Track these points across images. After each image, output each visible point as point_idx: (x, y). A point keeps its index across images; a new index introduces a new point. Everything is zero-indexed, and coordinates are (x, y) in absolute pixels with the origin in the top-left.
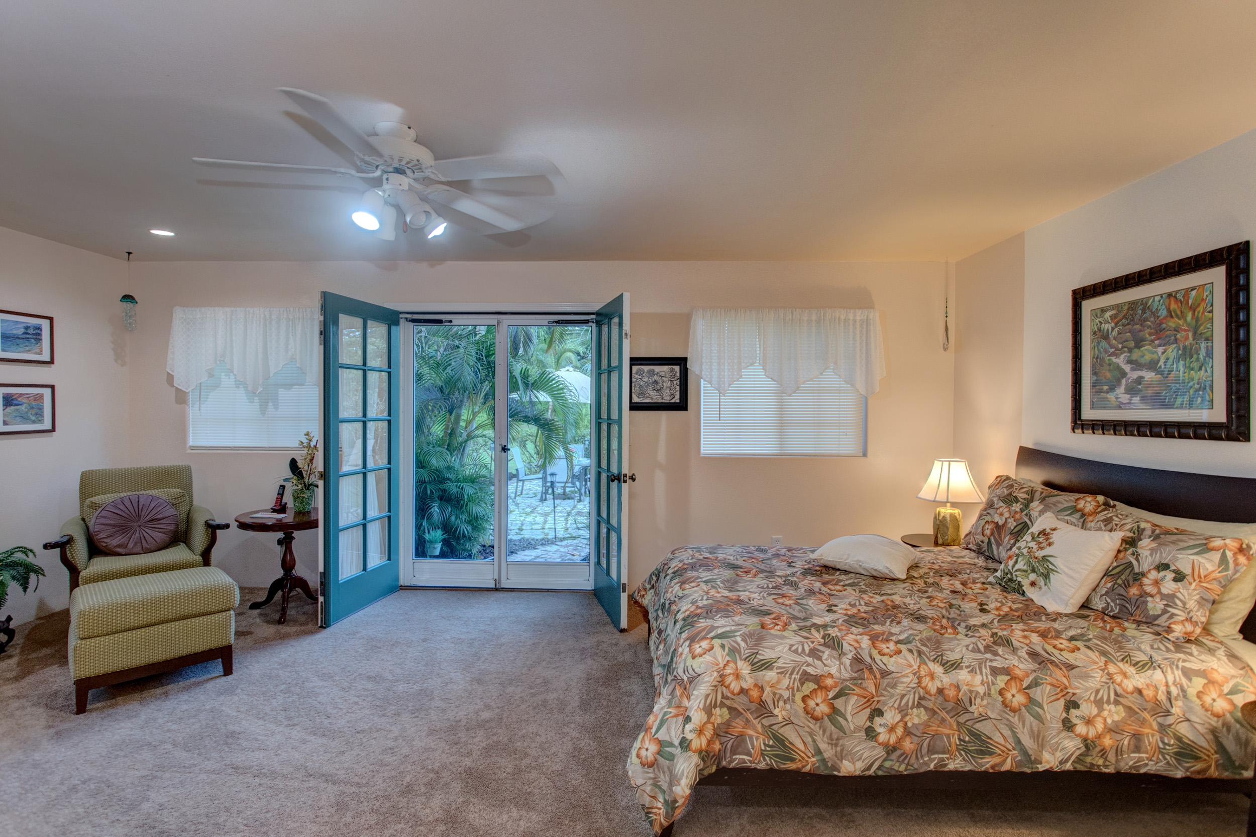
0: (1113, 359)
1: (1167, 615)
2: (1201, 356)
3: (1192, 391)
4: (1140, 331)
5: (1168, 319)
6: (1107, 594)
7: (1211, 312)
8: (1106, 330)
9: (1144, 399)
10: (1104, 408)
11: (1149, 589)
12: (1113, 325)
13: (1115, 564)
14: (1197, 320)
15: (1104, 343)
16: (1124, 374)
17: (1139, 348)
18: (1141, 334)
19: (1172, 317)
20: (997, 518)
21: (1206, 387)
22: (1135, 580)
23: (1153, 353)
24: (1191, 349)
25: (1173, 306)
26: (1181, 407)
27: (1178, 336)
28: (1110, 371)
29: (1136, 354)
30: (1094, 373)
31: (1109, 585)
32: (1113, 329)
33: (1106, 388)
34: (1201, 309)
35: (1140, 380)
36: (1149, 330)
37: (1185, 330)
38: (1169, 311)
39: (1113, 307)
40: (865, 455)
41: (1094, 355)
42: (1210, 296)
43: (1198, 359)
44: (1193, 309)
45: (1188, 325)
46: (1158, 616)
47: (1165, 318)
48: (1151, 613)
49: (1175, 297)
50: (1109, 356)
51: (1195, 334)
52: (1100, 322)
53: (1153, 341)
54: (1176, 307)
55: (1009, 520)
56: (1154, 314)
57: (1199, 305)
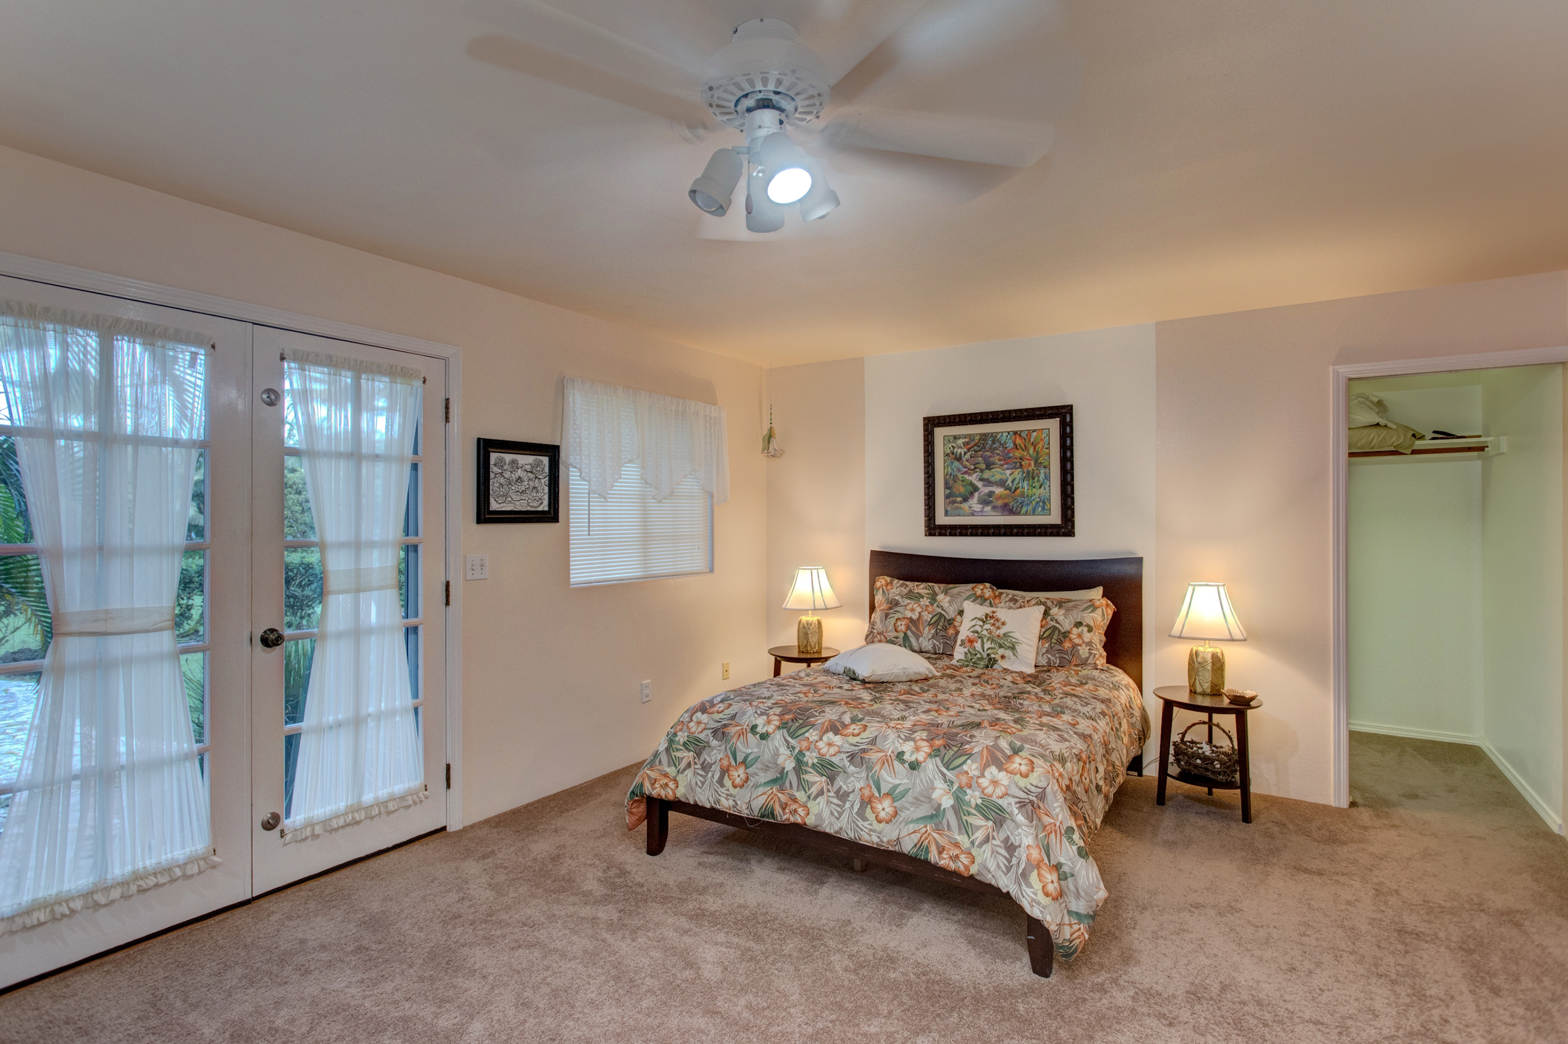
0: (966, 476)
1: (1092, 656)
2: (1041, 479)
3: (1034, 503)
4: (990, 457)
5: (1015, 450)
6: (1047, 652)
7: (1048, 448)
8: (958, 453)
9: (994, 508)
10: (959, 515)
11: (1077, 641)
12: (966, 450)
13: (1043, 630)
14: (1038, 453)
15: (956, 464)
16: (976, 489)
17: (990, 469)
18: (991, 459)
19: (1017, 449)
20: (909, 614)
21: (1044, 503)
22: (1065, 637)
23: (1002, 474)
24: (1033, 473)
25: (1018, 441)
26: (1026, 514)
27: (1023, 463)
28: (962, 486)
29: (987, 474)
30: (947, 486)
31: (1047, 645)
32: (965, 453)
33: (959, 499)
34: (1040, 446)
35: (991, 494)
36: (998, 457)
37: (1028, 460)
38: (1015, 445)
39: (965, 436)
40: (712, 571)
41: (948, 472)
42: (1047, 438)
43: (1038, 481)
44: (1034, 445)
45: (1031, 456)
46: (1088, 658)
47: (1012, 449)
48: (1083, 657)
49: (1020, 435)
50: (963, 474)
51: (1036, 462)
52: (953, 447)
53: (1002, 465)
54: (1020, 442)
55: (923, 614)
56: (1003, 445)
57: (1039, 443)
